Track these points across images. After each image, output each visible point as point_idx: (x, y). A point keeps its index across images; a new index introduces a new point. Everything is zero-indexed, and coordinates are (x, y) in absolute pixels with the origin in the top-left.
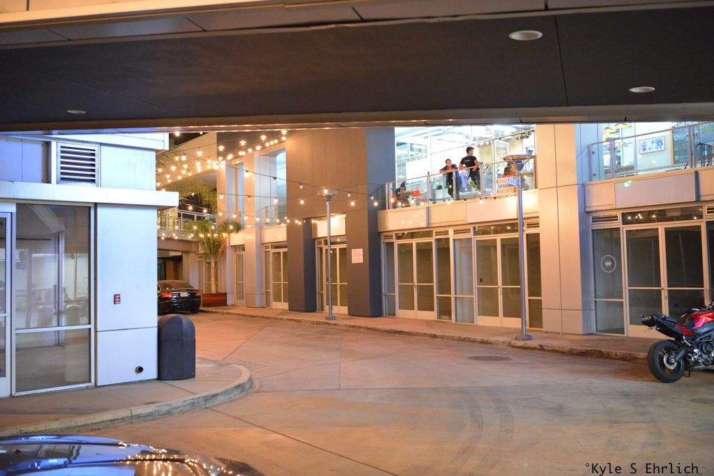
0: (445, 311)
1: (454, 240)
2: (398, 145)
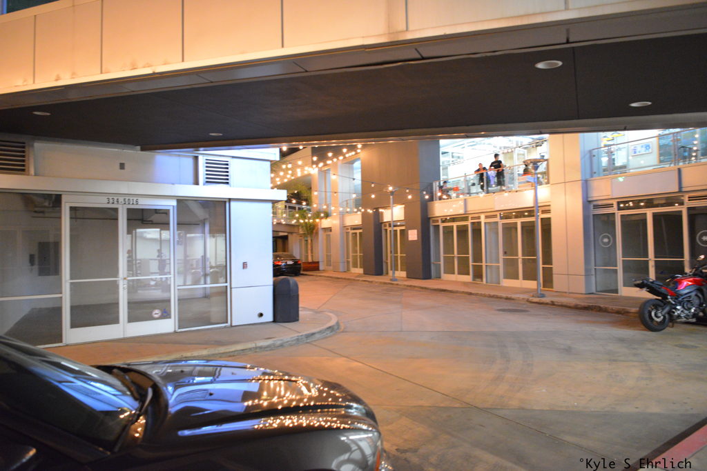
0: (478, 275)
1: (485, 223)
2: (443, 153)
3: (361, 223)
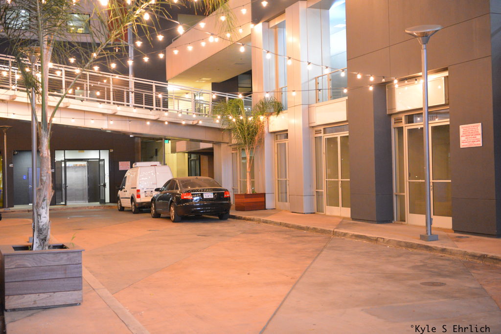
3: (345, 119)
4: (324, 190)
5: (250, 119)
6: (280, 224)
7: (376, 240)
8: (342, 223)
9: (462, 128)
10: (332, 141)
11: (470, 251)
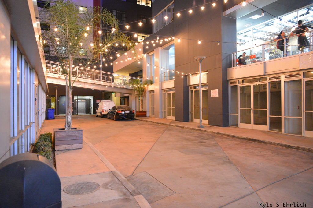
1: (285, 82)
3: (174, 87)
4: (166, 111)
5: (142, 86)
6: (151, 122)
7: (183, 127)
8: (172, 122)
9: (212, 91)
10: (169, 94)
11: (214, 131)
